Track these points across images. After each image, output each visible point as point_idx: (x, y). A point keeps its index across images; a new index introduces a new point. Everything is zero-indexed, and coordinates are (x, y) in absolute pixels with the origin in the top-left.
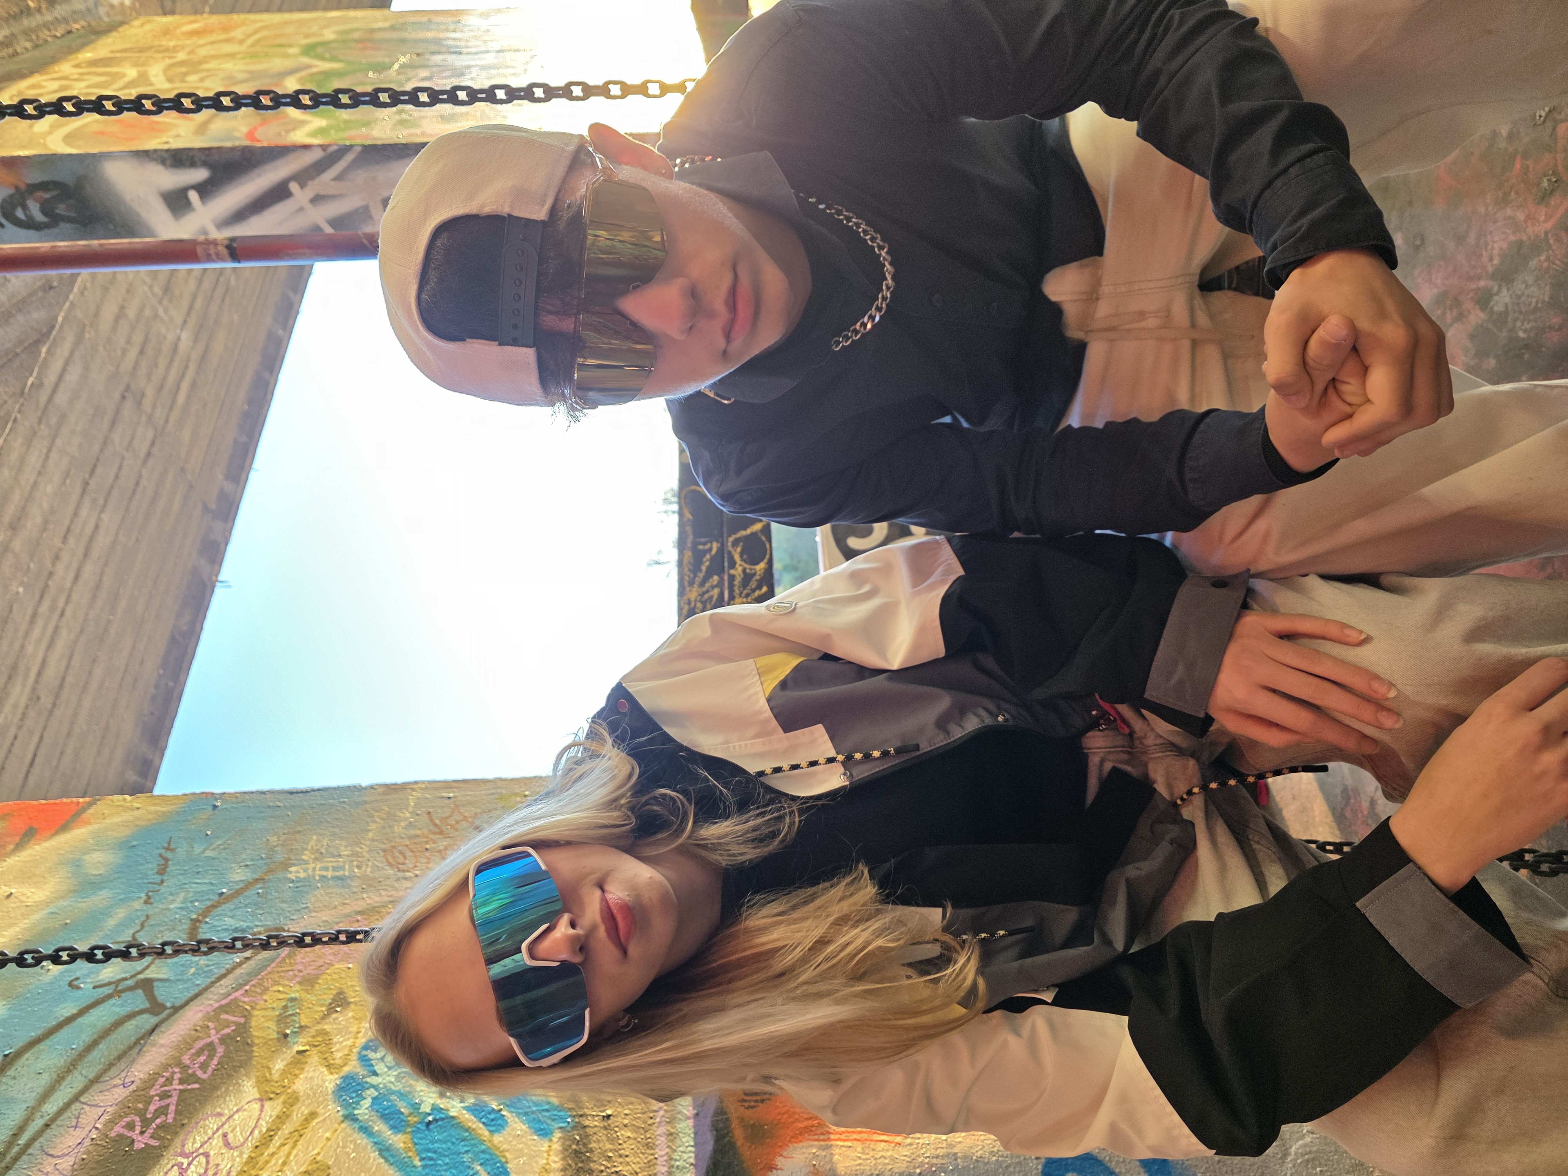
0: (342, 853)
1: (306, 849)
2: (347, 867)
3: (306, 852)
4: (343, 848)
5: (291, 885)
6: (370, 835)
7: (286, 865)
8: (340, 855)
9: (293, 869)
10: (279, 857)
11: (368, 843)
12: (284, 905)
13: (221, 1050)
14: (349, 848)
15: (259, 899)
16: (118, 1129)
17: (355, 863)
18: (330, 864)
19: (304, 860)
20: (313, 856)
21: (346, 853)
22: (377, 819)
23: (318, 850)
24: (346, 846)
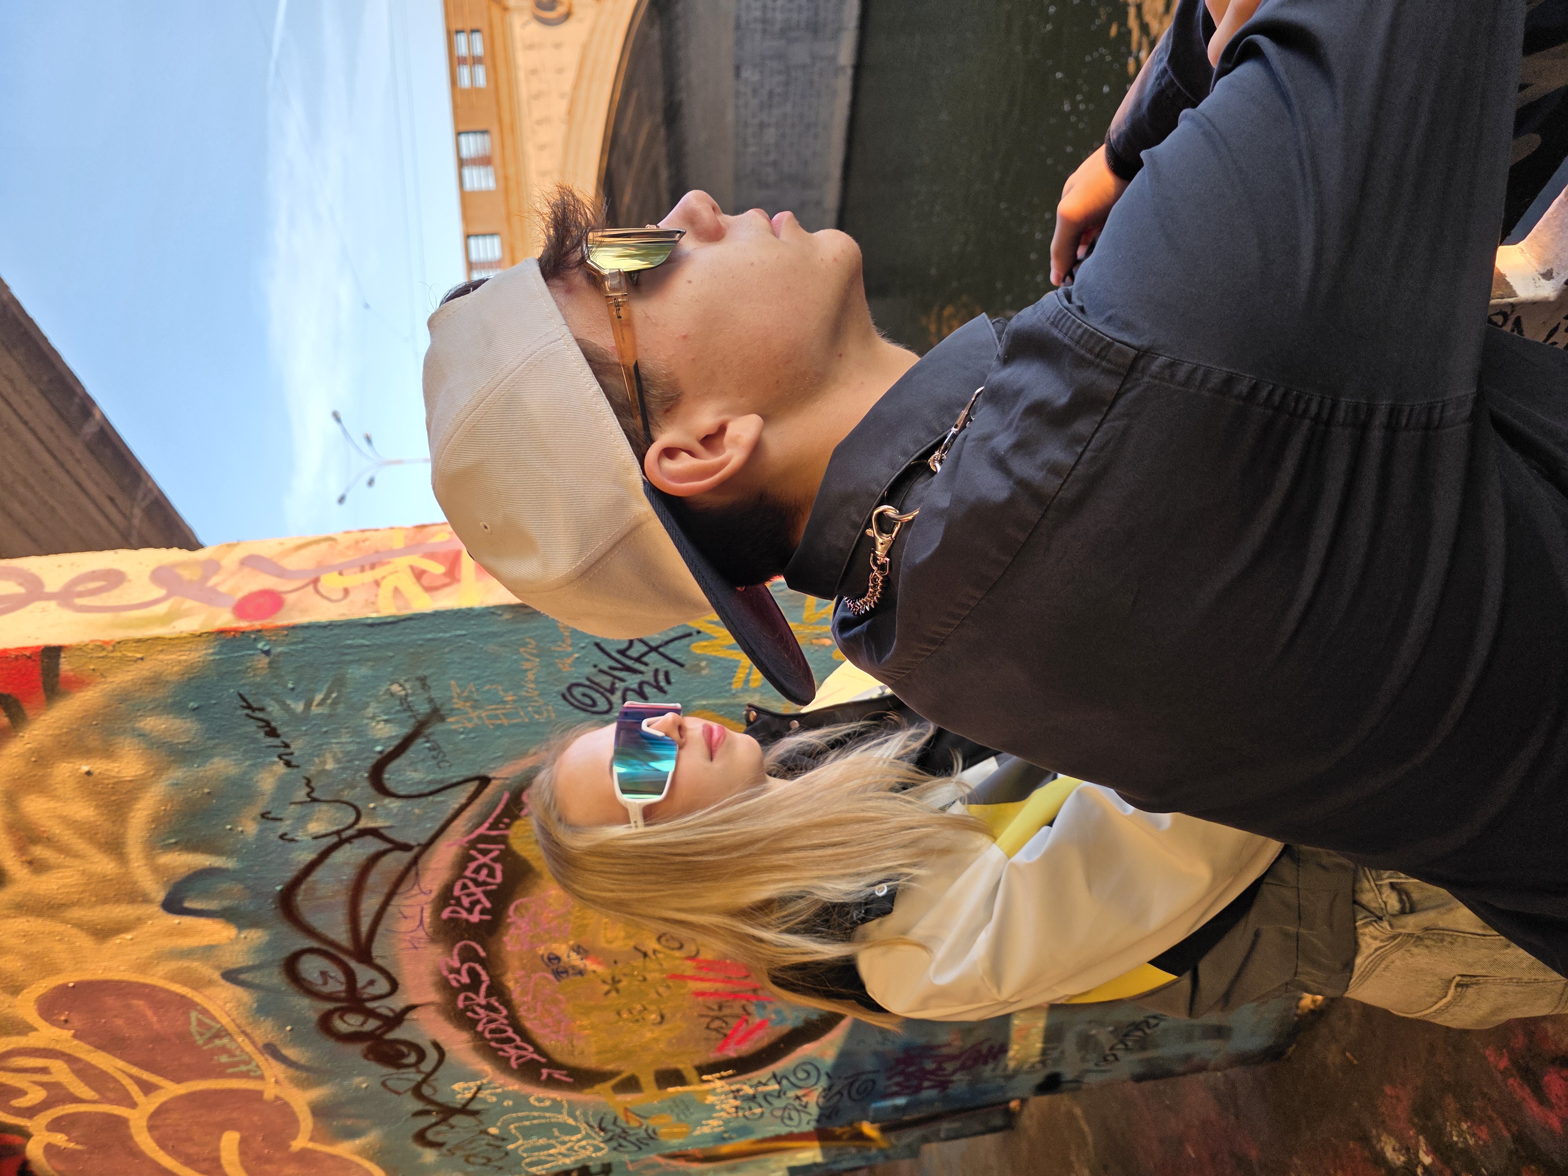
0: (506, 699)
1: (452, 698)
2: (522, 713)
3: (455, 700)
4: (501, 693)
5: (462, 736)
6: (530, 676)
7: (437, 715)
8: (506, 702)
9: (450, 720)
10: (424, 709)
11: (532, 686)
12: (471, 756)
13: (498, 867)
14: (511, 693)
15: (434, 753)
16: (446, 914)
17: (530, 709)
18: (499, 712)
19: (458, 709)
20: (468, 704)
21: (509, 698)
22: (528, 657)
23: (467, 697)
24: (505, 691)
